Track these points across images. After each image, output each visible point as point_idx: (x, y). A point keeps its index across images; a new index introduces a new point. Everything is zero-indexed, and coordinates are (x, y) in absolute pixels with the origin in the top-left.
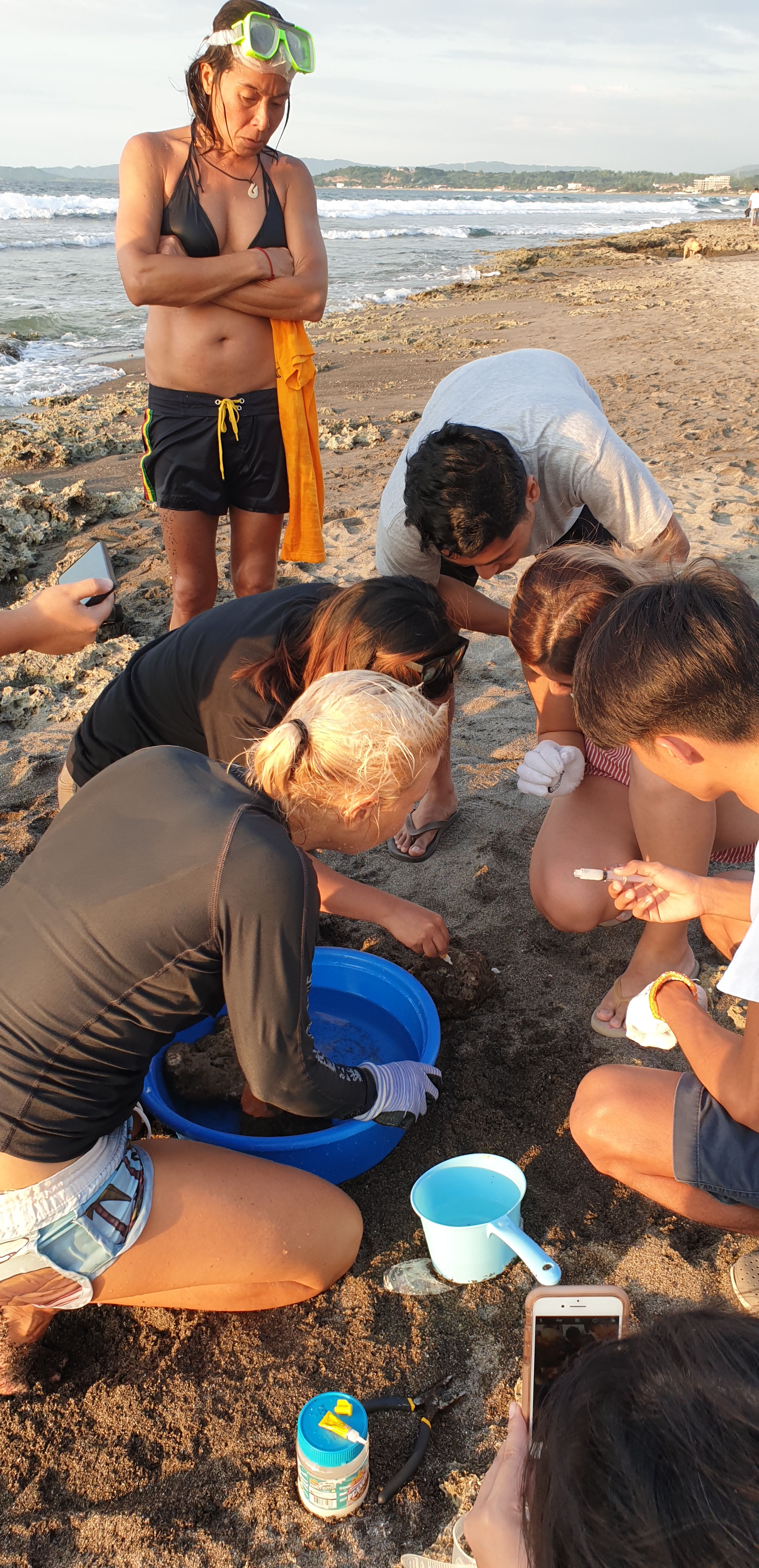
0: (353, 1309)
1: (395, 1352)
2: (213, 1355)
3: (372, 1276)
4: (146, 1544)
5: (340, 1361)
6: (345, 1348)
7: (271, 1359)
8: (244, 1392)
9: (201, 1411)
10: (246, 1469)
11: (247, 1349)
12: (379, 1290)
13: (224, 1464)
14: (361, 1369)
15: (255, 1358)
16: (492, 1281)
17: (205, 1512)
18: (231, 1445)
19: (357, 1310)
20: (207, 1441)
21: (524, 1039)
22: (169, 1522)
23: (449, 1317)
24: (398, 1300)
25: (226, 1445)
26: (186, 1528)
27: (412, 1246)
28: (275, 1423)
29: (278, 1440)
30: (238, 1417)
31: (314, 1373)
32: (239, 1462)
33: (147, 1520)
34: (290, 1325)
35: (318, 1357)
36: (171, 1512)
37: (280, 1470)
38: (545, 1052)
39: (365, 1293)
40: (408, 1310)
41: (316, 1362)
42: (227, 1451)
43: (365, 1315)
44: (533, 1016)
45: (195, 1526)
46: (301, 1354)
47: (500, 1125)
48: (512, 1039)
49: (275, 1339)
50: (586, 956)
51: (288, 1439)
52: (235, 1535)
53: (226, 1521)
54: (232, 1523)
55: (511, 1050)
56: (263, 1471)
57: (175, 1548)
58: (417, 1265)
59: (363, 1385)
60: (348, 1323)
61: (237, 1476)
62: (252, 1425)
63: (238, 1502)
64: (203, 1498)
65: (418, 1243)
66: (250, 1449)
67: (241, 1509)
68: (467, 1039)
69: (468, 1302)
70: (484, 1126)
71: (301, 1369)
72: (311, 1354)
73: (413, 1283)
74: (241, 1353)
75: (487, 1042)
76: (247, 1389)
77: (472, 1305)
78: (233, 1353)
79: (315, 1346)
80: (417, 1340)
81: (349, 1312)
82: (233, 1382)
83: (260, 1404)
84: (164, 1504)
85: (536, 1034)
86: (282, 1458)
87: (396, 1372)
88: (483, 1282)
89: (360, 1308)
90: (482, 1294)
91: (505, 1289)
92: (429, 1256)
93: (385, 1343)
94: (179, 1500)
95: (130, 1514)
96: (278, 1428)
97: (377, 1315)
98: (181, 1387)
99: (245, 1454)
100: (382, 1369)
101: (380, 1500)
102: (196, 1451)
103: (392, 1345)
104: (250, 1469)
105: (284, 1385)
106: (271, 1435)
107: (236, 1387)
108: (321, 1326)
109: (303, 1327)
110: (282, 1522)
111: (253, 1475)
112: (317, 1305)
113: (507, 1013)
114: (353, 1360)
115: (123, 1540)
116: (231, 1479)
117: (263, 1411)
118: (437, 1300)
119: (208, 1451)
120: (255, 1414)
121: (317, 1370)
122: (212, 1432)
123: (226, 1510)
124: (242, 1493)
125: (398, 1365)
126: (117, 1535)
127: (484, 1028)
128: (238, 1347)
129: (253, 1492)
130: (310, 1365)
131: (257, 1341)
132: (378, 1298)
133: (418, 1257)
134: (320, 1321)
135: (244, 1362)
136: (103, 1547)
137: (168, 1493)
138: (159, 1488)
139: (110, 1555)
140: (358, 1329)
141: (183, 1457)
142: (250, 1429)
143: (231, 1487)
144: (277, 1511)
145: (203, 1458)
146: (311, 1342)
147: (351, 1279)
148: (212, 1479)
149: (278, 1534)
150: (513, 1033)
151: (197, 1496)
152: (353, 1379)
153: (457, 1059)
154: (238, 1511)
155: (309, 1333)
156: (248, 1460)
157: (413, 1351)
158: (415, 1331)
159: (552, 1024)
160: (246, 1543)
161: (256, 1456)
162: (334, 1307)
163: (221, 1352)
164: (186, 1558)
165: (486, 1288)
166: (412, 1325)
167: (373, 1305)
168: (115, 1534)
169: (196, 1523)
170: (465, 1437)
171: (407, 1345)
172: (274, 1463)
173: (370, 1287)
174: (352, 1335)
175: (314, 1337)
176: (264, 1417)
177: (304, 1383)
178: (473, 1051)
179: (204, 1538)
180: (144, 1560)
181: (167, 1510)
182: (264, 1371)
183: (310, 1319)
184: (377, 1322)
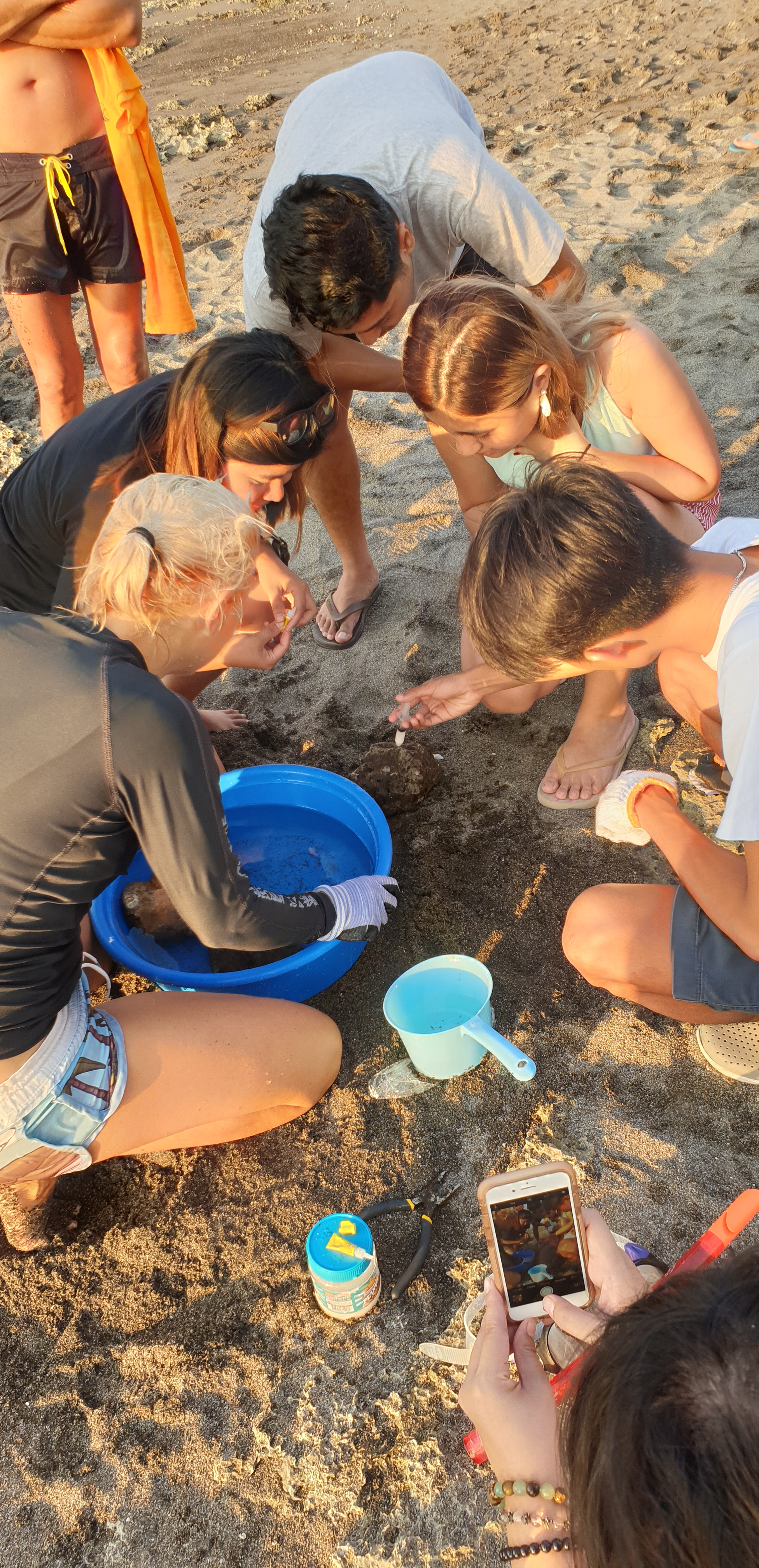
0: (344, 1120)
1: (389, 1157)
2: (217, 1185)
3: (357, 1085)
4: (184, 1368)
5: (338, 1173)
6: (341, 1159)
7: (273, 1181)
8: (253, 1216)
9: (214, 1240)
10: (265, 1286)
11: (249, 1174)
12: (366, 1098)
13: (245, 1284)
14: (359, 1178)
15: (258, 1182)
16: (472, 1073)
17: (234, 1330)
18: (248, 1266)
19: (347, 1120)
20: (225, 1265)
21: (474, 824)
22: (202, 1345)
23: (436, 1114)
24: (385, 1104)
25: (244, 1267)
26: (219, 1348)
27: (391, 1050)
28: (286, 1241)
29: (291, 1255)
30: (250, 1240)
31: (316, 1187)
32: (258, 1281)
33: (182, 1347)
34: (286, 1144)
35: (317, 1172)
36: (202, 1335)
37: (298, 1282)
38: (496, 834)
39: (353, 1103)
40: (396, 1113)
41: (316, 1177)
42: (245, 1272)
43: (356, 1125)
44: (480, 799)
45: (227, 1344)
46: (301, 1171)
47: (460, 915)
48: (463, 826)
49: (274, 1160)
50: (527, 726)
51: (300, 1253)
52: (265, 1347)
53: (255, 1335)
54: (261, 1336)
55: (464, 838)
56: (282, 1285)
57: (212, 1367)
58: (399, 1067)
59: (363, 1193)
60: (341, 1134)
61: (258, 1294)
62: (265, 1245)
63: (263, 1317)
64: (231, 1319)
65: (397, 1045)
66: (267, 1268)
67: (267, 1322)
68: (419, 833)
69: (452, 1097)
70: (446, 918)
71: (303, 1186)
72: (310, 1170)
73: (397, 1087)
74: (244, 1179)
75: (439, 832)
76: (255, 1212)
77: (455, 1099)
78: (236, 1181)
79: (313, 1161)
80: (408, 1142)
81: (340, 1123)
82: (240, 1208)
83: (269, 1225)
84: (195, 1328)
85: (486, 816)
86: (297, 1272)
87: (393, 1176)
88: (464, 1075)
89: (351, 1117)
90: (463, 1086)
91: (485, 1078)
92: (408, 1057)
93: (379, 1149)
94: (208, 1323)
95: (165, 1343)
96: (289, 1245)
97: (367, 1123)
98: (192, 1221)
99: (263, 1272)
100: (379, 1174)
101: (394, 1296)
102: (216, 1276)
103: (385, 1149)
104: (269, 1285)
105: (288, 1203)
106: (284, 1252)
107: (243, 1212)
108: (315, 1141)
109: (298, 1144)
110: (306, 1329)
111: (273, 1290)
112: (309, 1121)
113: (455, 798)
114: (350, 1169)
115: (163, 1366)
116: (253, 1297)
117: (273, 1231)
118: (421, 1098)
119: (227, 1274)
120: (266, 1235)
121: (318, 1184)
122: (229, 1257)
123: (253, 1325)
124: (265, 1309)
125: (393, 1169)
126: (157, 1362)
127: (434, 819)
128: (240, 1175)
129: (275, 1306)
130: (311, 1181)
131: (257, 1166)
132: (366, 1106)
133: (399, 1058)
134: (315, 1136)
135: (248, 1187)
136: (146, 1374)
137: (197, 1316)
138: (188, 1313)
139: (154, 1381)
140: (351, 1139)
141: (205, 1283)
142: (262, 1250)
143: (254, 1305)
144: (300, 1320)
145: (224, 1281)
146: (309, 1158)
147: (337, 1091)
148: (236, 1300)
149: (304, 1340)
150: (464, 820)
151: (225, 1317)
152: (353, 1188)
153: (412, 855)
154: (264, 1325)
155: (305, 1149)
156: (267, 1278)
157: (407, 1153)
158: (405, 1133)
159: (500, 804)
160: (276, 1351)
161: (273, 1273)
162: (325, 1120)
163: (225, 1181)
164: (224, 1374)
165: (467, 1080)
166: (401, 1127)
167: (362, 1114)
168: (155, 1362)
169: (227, 1341)
170: (464, 1224)
171: (399, 1148)
172: (291, 1277)
173: (357, 1096)
174: (346, 1145)
175: (311, 1153)
176: (274, 1236)
177: (307, 1199)
178: (426, 843)
179: (237, 1354)
180: (185, 1382)
181: (199, 1334)
182: (268, 1193)
183: (304, 1136)
184: (368, 1129)
